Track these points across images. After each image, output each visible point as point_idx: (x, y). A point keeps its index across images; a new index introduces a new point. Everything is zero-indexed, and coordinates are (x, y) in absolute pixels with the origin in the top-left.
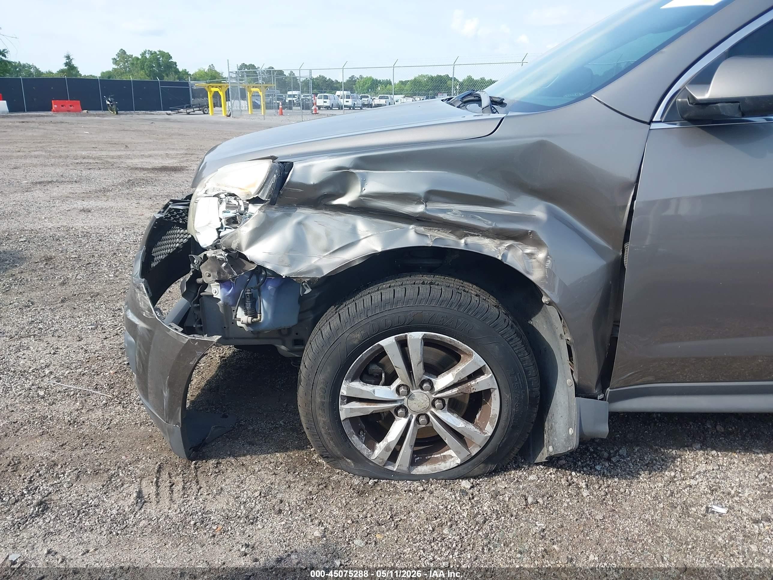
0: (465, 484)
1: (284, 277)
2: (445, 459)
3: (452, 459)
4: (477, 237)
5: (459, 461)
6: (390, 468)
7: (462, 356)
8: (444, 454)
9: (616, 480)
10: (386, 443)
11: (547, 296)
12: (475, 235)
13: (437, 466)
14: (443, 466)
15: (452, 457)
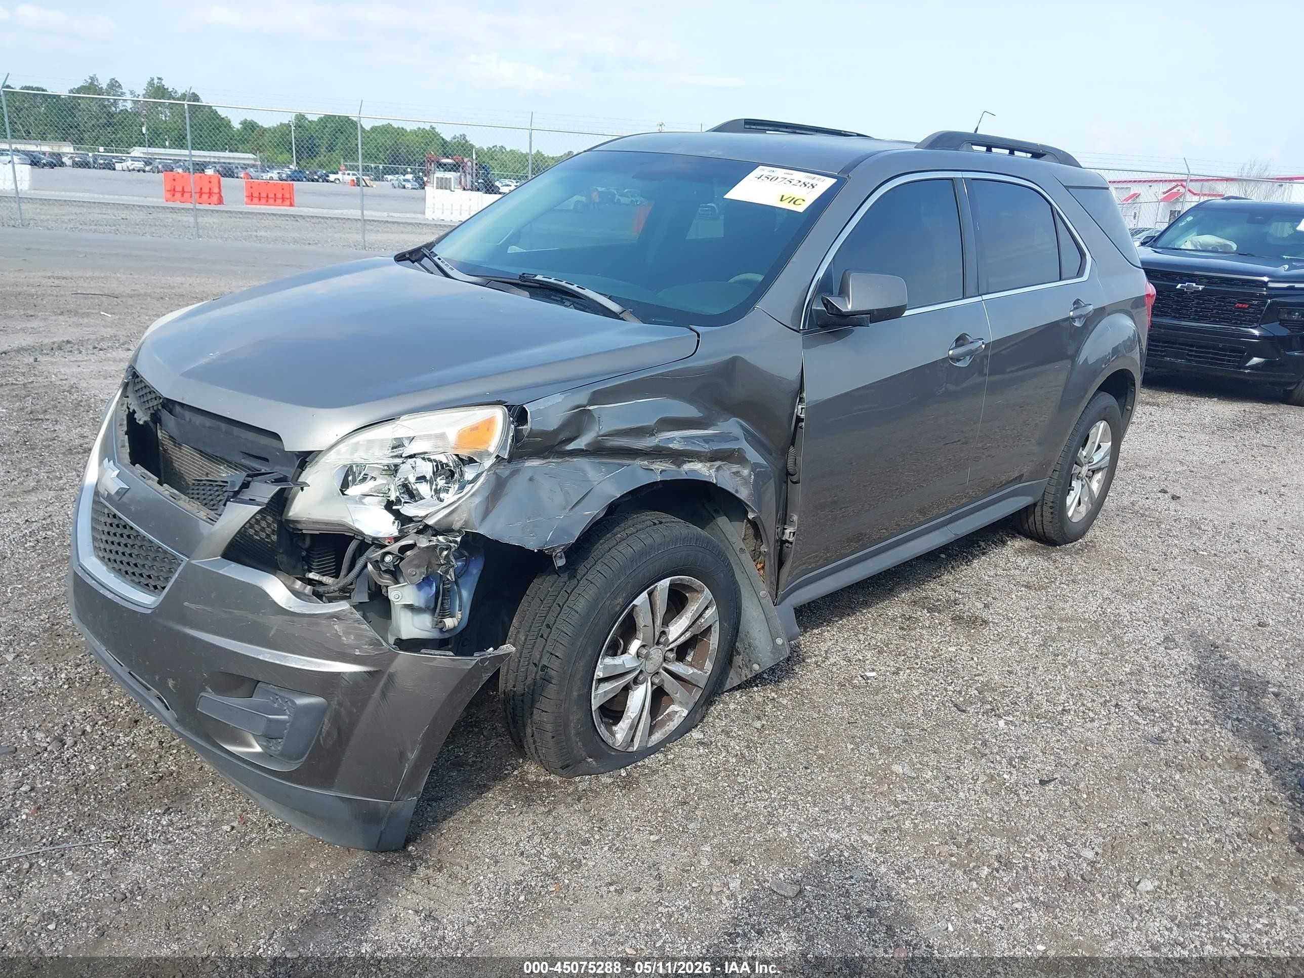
0: (696, 734)
1: (536, 551)
2: (670, 717)
3: (678, 714)
4: (692, 463)
5: (685, 713)
6: (630, 749)
7: (687, 595)
8: (667, 712)
9: (787, 681)
10: (630, 721)
11: (753, 511)
12: (692, 461)
13: (667, 728)
14: (672, 725)
15: (677, 712)
